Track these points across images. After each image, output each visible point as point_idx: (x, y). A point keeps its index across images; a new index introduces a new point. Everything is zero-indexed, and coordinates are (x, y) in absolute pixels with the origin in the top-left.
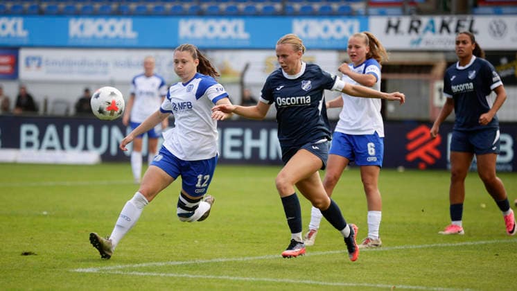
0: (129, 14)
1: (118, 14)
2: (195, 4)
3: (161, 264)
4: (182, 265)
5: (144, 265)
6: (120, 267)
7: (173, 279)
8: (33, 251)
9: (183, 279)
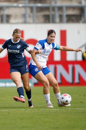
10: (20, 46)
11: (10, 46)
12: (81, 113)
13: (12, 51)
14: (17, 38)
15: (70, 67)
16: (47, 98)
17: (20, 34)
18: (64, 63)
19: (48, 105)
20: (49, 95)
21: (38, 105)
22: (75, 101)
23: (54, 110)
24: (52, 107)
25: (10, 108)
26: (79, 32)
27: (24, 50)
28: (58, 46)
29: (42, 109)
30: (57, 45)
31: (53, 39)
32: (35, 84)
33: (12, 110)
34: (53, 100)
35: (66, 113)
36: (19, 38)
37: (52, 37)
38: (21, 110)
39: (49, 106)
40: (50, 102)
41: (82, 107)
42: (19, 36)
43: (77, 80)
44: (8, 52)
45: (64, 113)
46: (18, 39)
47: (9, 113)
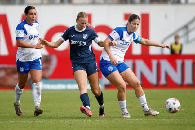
10: (87, 35)
11: (73, 35)
12: (168, 125)
13: (77, 43)
14: (83, 23)
15: (154, 63)
16: (123, 106)
17: (86, 19)
18: (146, 58)
19: (123, 114)
20: (125, 101)
21: (111, 115)
22: (160, 108)
23: (132, 121)
24: (129, 116)
25: (72, 118)
26: (166, 17)
27: (92, 41)
28: (139, 38)
29: (116, 120)
30: (138, 36)
31: (137, 27)
32: (107, 86)
33: (74, 121)
34: (130, 108)
35: (148, 124)
36: (85, 23)
37: (135, 24)
38: (88, 120)
39: (125, 116)
40: (126, 110)
41: (170, 117)
42: (86, 21)
43: (163, 81)
44: (71, 44)
45: (145, 125)
46: (84, 25)
47: (70, 125)
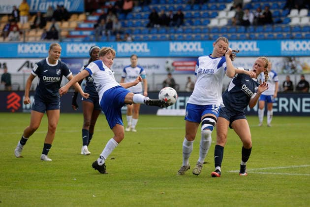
0: (255, 39)
1: (250, 39)
2: (289, 33)
3: (273, 168)
4: (285, 168)
5: (265, 169)
6: (253, 169)
7: (280, 175)
8: (207, 162)
9: (285, 175)
